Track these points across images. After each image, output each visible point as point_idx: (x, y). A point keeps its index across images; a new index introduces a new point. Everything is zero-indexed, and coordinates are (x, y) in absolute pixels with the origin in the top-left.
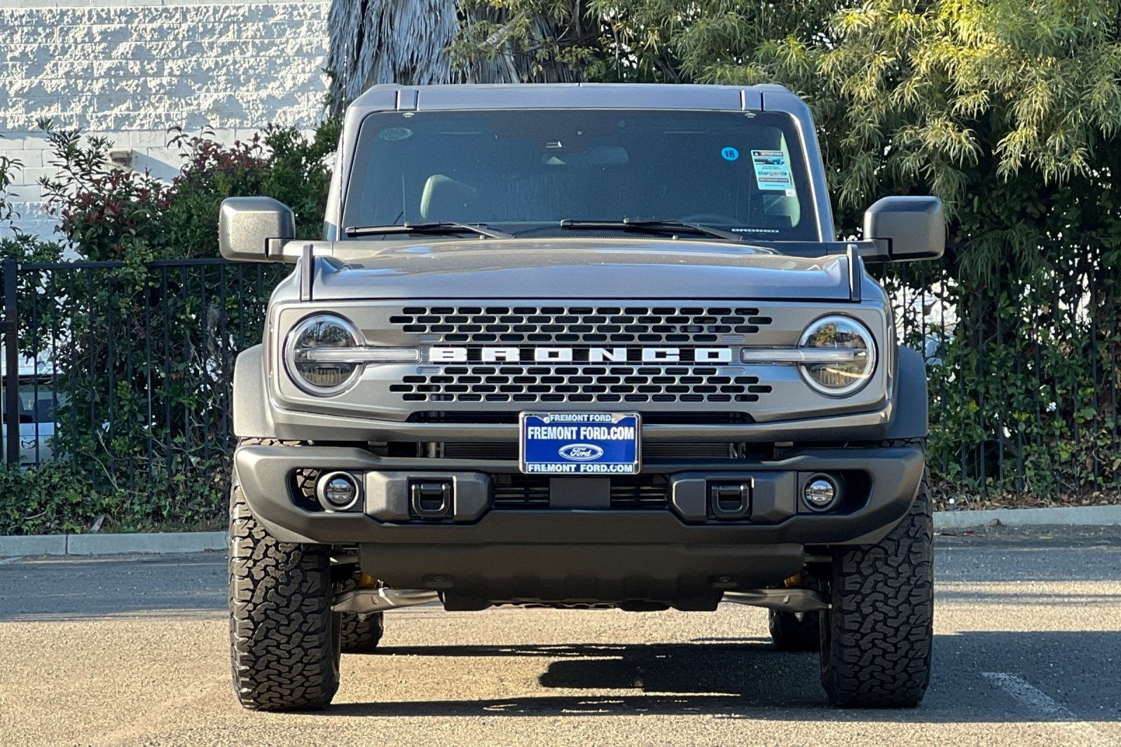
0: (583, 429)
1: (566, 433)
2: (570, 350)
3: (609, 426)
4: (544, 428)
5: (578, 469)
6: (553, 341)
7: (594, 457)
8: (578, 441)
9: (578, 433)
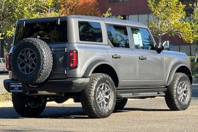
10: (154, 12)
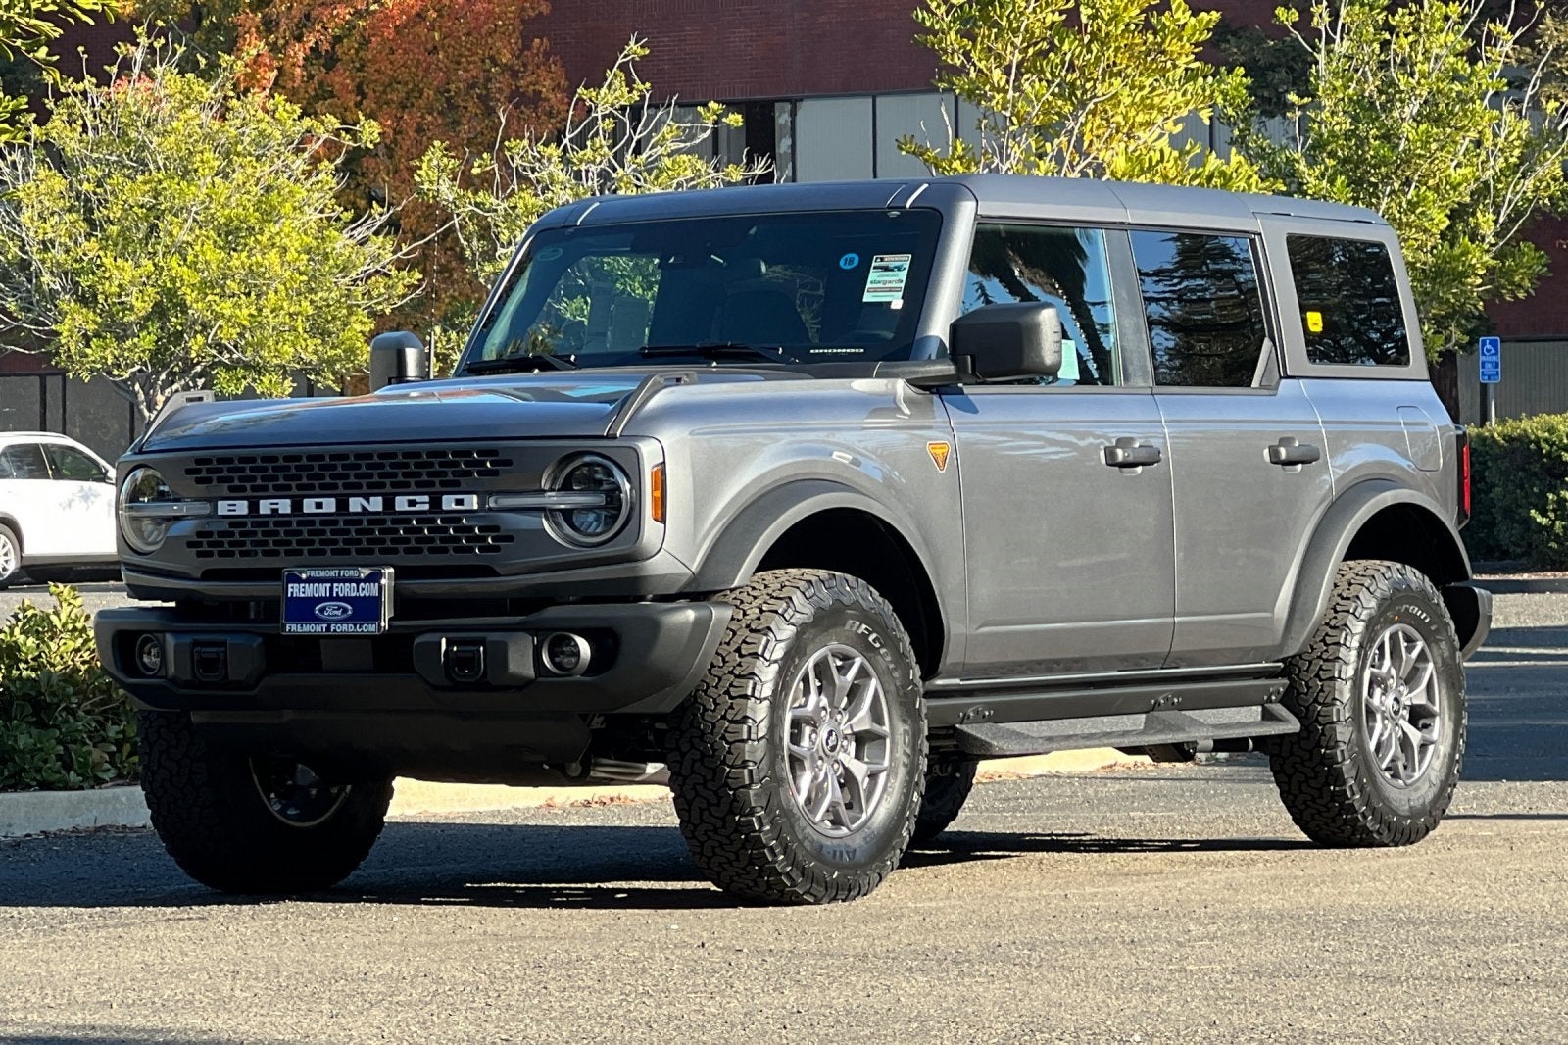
0: (335, 585)
1: (322, 590)
2: (333, 500)
3: (358, 581)
4: (302, 585)
5: (328, 629)
6: (317, 491)
7: (345, 615)
8: (331, 598)
9: (331, 589)
10: (961, 71)
